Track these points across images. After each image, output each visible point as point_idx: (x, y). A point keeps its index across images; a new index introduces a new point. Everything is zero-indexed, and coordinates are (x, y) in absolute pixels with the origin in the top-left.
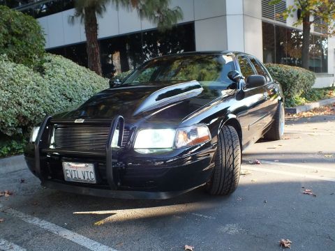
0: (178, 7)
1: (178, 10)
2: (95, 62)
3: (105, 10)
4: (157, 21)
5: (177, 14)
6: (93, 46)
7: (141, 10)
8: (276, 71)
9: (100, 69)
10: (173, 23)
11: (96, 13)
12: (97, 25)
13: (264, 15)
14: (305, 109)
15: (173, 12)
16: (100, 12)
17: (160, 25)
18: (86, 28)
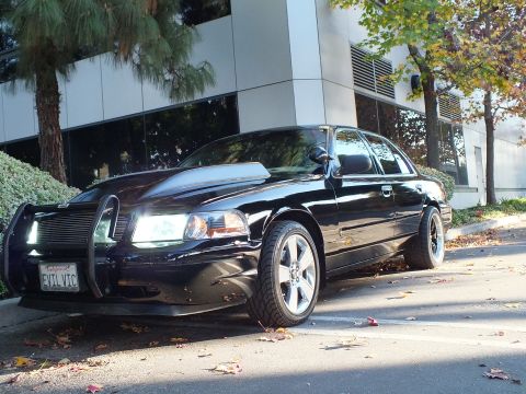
0: (206, 63)
1: (207, 68)
2: (54, 161)
4: (168, 88)
5: (202, 77)
6: (50, 133)
7: (139, 66)
9: (63, 174)
10: (198, 96)
11: (58, 76)
12: (58, 95)
13: (357, 82)
15: (196, 70)
16: (63, 72)
17: (175, 93)
18: (38, 100)
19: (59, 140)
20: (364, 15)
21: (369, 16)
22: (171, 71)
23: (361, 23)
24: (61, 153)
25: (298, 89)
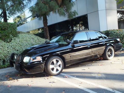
0: (75, 10)
5: (75, 13)
8: (115, 33)
10: (74, 17)
11: (47, 16)
12: (47, 20)
13: (118, 7)
15: (73, 12)
16: (48, 15)
17: (69, 17)
18: (43, 21)
19: (47, 29)
22: (68, 13)
24: (48, 31)
25: (100, 13)
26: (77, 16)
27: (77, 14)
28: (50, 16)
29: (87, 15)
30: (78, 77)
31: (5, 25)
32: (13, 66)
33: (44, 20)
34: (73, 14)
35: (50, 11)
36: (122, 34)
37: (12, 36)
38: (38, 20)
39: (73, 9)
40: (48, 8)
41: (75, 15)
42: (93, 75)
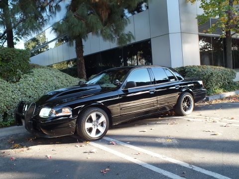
3: (87, 36)
5: (130, 36)
8: (195, 71)
10: (128, 43)
11: (83, 40)
13: (200, 30)
14: (219, 97)
15: (127, 35)
16: (84, 38)
17: (120, 43)
18: (76, 49)
19: (83, 61)
20: (202, 4)
21: (203, 4)
22: (118, 36)
23: (200, 7)
24: (84, 66)
25: (171, 37)
26: (133, 41)
27: (134, 38)
28: (88, 41)
29: (149, 40)
30: (132, 143)
31: (8, 53)
32: (20, 124)
33: (77, 46)
34: (127, 37)
35: (88, 32)
36: (206, 74)
37: (22, 71)
38: (68, 45)
39: (128, 29)
40: (84, 25)
41: (129, 40)
42: (158, 140)
